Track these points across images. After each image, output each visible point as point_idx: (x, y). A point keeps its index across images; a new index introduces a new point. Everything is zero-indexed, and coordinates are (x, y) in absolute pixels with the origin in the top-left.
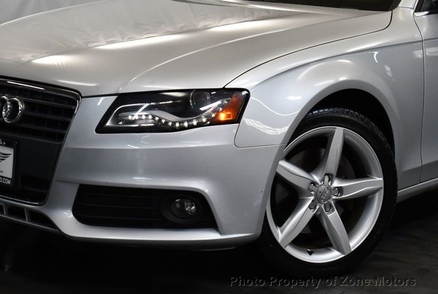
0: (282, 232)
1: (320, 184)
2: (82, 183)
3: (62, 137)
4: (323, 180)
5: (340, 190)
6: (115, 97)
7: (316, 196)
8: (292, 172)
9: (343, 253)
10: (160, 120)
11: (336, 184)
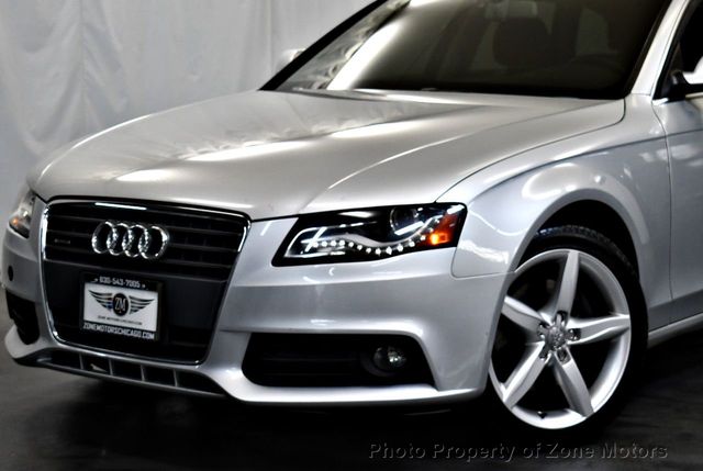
0: (506, 387)
1: (551, 324)
2: (254, 331)
3: (226, 274)
4: (555, 320)
5: (577, 333)
6: (296, 219)
7: (547, 340)
8: (517, 309)
9: (583, 415)
10: (355, 246)
11: (572, 324)
